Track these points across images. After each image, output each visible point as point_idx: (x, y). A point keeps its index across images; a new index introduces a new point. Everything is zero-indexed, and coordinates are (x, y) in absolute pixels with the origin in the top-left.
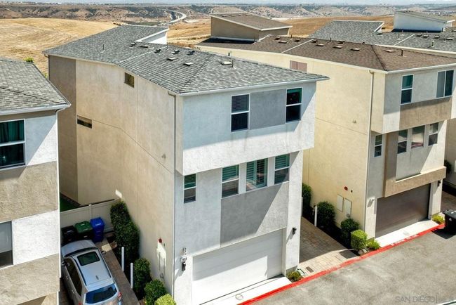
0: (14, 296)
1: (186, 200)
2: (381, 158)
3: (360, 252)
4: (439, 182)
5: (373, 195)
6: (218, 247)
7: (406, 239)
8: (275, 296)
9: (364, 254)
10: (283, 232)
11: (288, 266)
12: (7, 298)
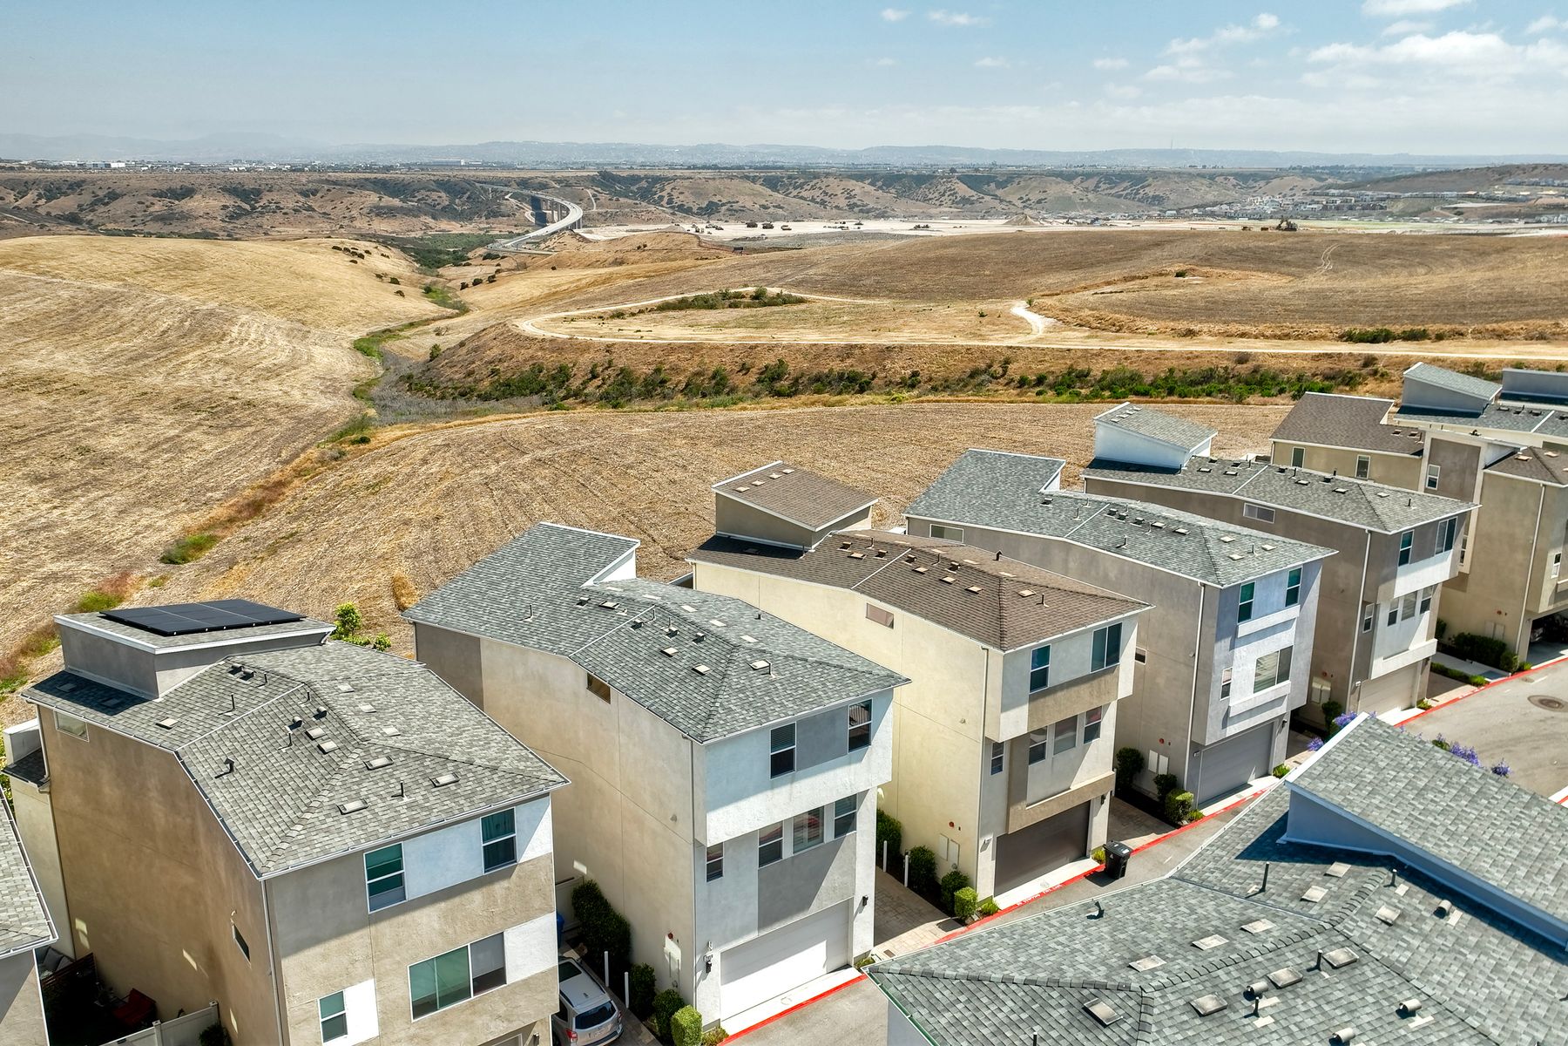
0: (509, 1021)
1: (710, 878)
2: (1002, 776)
3: (967, 921)
4: (1103, 798)
5: (988, 833)
6: (754, 935)
7: (1042, 894)
8: (837, 994)
9: (973, 921)
10: (848, 904)
11: (857, 951)
12: (501, 1024)
